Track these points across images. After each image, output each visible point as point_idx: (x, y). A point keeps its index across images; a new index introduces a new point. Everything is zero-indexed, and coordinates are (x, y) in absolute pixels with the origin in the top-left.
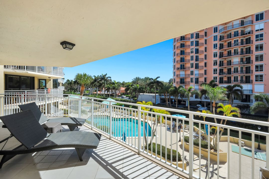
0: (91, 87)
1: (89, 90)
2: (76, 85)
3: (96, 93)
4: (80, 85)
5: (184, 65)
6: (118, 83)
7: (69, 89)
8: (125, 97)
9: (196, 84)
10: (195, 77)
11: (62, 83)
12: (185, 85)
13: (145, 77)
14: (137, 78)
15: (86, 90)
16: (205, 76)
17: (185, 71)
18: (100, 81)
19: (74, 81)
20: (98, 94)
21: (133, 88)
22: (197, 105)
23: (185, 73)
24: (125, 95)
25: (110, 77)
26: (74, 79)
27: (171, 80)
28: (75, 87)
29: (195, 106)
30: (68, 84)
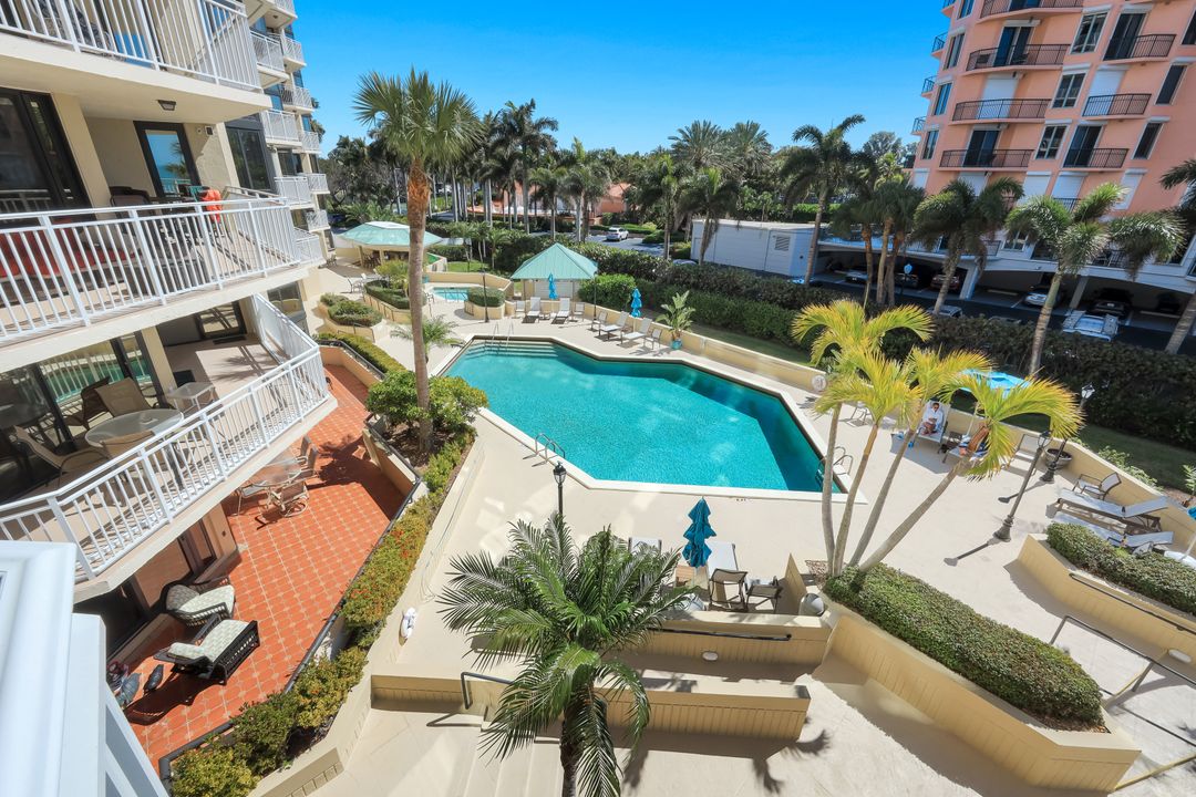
0: (457, 180)
1: (449, 195)
2: (384, 169)
3: (480, 209)
4: (405, 167)
5: (1026, 31)
6: (592, 156)
7: (353, 189)
8: (624, 234)
9: (1068, 171)
10: (1084, 122)
11: (313, 157)
12: (994, 173)
13: (738, 126)
14: (696, 126)
15: (432, 196)
16: (1154, 113)
17: (1026, 74)
18: (500, 143)
19: (371, 146)
20: (494, 219)
21: (686, 186)
22: (1029, 298)
23: (1018, 90)
24: (623, 222)
25: (553, 124)
26: (371, 136)
27: (875, 143)
28: (383, 176)
29: (1014, 299)
30: (347, 163)
